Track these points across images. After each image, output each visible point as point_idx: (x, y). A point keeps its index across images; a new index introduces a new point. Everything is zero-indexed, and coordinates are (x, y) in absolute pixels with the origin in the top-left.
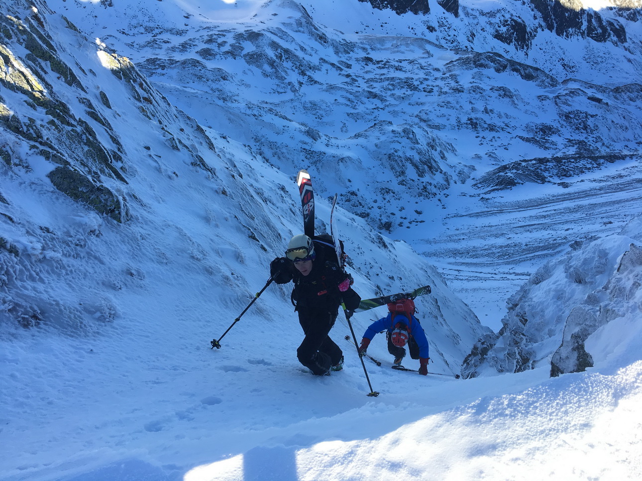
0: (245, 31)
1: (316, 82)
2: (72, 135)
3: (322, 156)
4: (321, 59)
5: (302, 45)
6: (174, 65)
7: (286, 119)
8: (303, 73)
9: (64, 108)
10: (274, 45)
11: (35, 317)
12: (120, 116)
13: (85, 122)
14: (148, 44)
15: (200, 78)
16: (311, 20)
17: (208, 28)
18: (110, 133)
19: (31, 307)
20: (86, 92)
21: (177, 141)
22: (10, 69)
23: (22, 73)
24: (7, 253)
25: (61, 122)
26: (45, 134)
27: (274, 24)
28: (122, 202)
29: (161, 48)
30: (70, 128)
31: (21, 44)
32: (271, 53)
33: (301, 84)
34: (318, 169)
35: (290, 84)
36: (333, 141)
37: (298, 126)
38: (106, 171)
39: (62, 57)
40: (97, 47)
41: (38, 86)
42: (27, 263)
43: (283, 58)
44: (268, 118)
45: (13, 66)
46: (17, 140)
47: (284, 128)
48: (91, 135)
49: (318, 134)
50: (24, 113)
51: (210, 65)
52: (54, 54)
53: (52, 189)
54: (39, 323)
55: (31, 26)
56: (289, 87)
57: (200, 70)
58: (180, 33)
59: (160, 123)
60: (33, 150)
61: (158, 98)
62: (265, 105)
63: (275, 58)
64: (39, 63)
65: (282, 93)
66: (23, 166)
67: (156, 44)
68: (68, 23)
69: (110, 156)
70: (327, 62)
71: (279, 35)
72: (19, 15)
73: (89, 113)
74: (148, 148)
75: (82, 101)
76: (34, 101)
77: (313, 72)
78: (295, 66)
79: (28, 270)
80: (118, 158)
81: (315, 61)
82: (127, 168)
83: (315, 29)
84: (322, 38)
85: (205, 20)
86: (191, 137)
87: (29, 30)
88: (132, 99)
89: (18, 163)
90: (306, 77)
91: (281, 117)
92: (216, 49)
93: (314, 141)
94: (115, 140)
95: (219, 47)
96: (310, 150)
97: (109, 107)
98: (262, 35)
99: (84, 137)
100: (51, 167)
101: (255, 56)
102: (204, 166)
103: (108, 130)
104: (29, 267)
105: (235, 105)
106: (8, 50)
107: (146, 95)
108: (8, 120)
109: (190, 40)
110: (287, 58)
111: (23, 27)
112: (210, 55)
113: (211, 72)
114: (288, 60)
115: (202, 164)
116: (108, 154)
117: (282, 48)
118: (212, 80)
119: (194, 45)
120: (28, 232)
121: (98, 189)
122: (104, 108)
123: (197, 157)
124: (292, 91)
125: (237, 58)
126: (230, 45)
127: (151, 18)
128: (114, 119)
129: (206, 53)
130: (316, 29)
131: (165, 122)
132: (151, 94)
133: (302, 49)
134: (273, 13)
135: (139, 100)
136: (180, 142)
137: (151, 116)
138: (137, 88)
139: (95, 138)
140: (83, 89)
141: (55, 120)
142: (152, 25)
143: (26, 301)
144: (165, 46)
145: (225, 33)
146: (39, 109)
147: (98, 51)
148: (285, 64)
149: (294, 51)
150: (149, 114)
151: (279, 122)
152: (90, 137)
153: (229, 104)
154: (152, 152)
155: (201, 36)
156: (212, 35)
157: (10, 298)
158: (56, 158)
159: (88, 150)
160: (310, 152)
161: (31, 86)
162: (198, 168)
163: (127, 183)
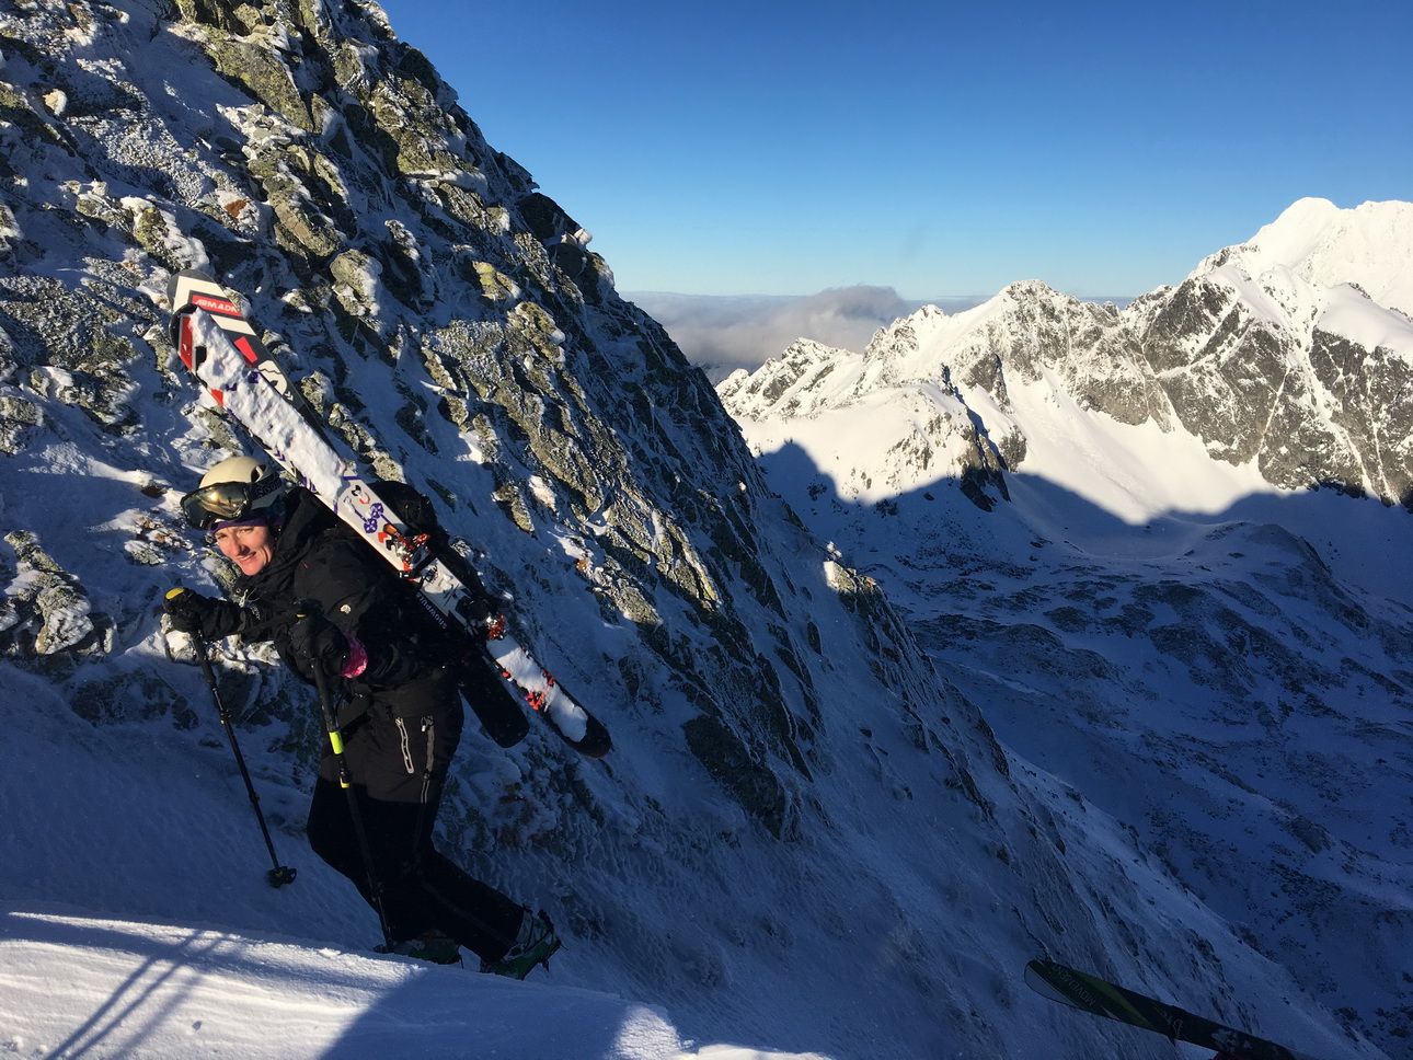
0: (1162, 582)
1: (1327, 711)
2: (740, 676)
3: (1331, 895)
4: (1346, 661)
5: (1298, 623)
6: (993, 634)
7: (1240, 784)
8: (1296, 687)
9: (741, 632)
10: (1228, 618)
11: (594, 924)
12: (832, 669)
13: (768, 662)
14: (950, 587)
15: (1045, 665)
16: (1326, 573)
17: (1079, 569)
18: (805, 689)
19: (594, 909)
20: (786, 620)
21: (927, 734)
22: (678, 561)
23: (694, 570)
24: (587, 816)
25: (730, 652)
26: (700, 664)
27: (1232, 574)
28: (790, 802)
29: (973, 598)
30: (741, 665)
31: (706, 531)
32: (1217, 634)
33: (1286, 710)
34: (1315, 926)
35: (1257, 705)
36: (1364, 862)
37: (1267, 805)
38: (780, 747)
39: (763, 561)
40: (827, 556)
41: (710, 591)
42: (610, 841)
43: (1248, 647)
44: (1191, 773)
45: (684, 558)
46: (656, 662)
47: (1230, 805)
48: (770, 684)
49: (1323, 836)
50: (677, 627)
51: (1071, 642)
52: (750, 553)
53: (683, 749)
54: (597, 937)
55: (730, 510)
56: (1255, 713)
57: (1048, 649)
58: (1017, 573)
59: (905, 696)
60: (673, 682)
61: (913, 655)
62: (1187, 745)
63: (1225, 644)
64: (725, 563)
65: (1234, 723)
66: (652, 703)
67: (964, 588)
68: (790, 515)
69: (794, 727)
70: (1361, 669)
71: (1241, 597)
72: (716, 491)
73: (780, 653)
74: (868, 733)
75: (773, 630)
76: (699, 613)
77: (1323, 688)
78: (1276, 668)
79: (608, 854)
80: (807, 734)
81: (1329, 661)
82: (819, 755)
83: (1335, 593)
84: (1354, 616)
85: (1074, 553)
86: (961, 738)
87: (724, 513)
88: (863, 648)
89: (646, 695)
90: (1302, 698)
91: (1225, 776)
92: (1090, 612)
93: (1310, 851)
94: (811, 705)
95: (1096, 608)
96: (1297, 873)
97: (818, 651)
98: (1201, 593)
99: (759, 683)
100: (691, 712)
101: (1178, 636)
102: (972, 792)
103: (804, 686)
104: (611, 849)
105: (1115, 733)
106: (683, 534)
107: (890, 645)
108: (651, 632)
109: (1036, 588)
110: (1255, 649)
111: (716, 507)
112: (1074, 622)
113: (1069, 656)
114: (1258, 653)
115: (968, 788)
116: (792, 721)
117: (1246, 626)
118: (1070, 674)
119: (1042, 600)
120: (626, 798)
121: (756, 769)
122: (810, 651)
123: (960, 773)
124: (1262, 723)
125: (1134, 635)
126: (1123, 607)
127: (964, 542)
128: (821, 672)
129: (1066, 618)
130: (1337, 592)
131: (915, 699)
132: (900, 645)
133: (1298, 632)
134: (1233, 552)
135: (875, 651)
136: (934, 737)
137: (889, 682)
138: (878, 630)
139: (776, 689)
140: (782, 614)
141: (722, 648)
142: (963, 552)
143: (590, 897)
144: (983, 594)
145: (1114, 583)
146: (703, 627)
147: (826, 560)
148: (1250, 660)
149: (1276, 634)
150: (886, 677)
151: (1220, 789)
152: (767, 685)
153: (1102, 729)
154: (873, 743)
155: (1060, 584)
156: (1084, 584)
157: (570, 881)
158: (703, 701)
159: (760, 706)
160: (1296, 877)
161: (701, 591)
162: (958, 795)
163: (811, 780)
